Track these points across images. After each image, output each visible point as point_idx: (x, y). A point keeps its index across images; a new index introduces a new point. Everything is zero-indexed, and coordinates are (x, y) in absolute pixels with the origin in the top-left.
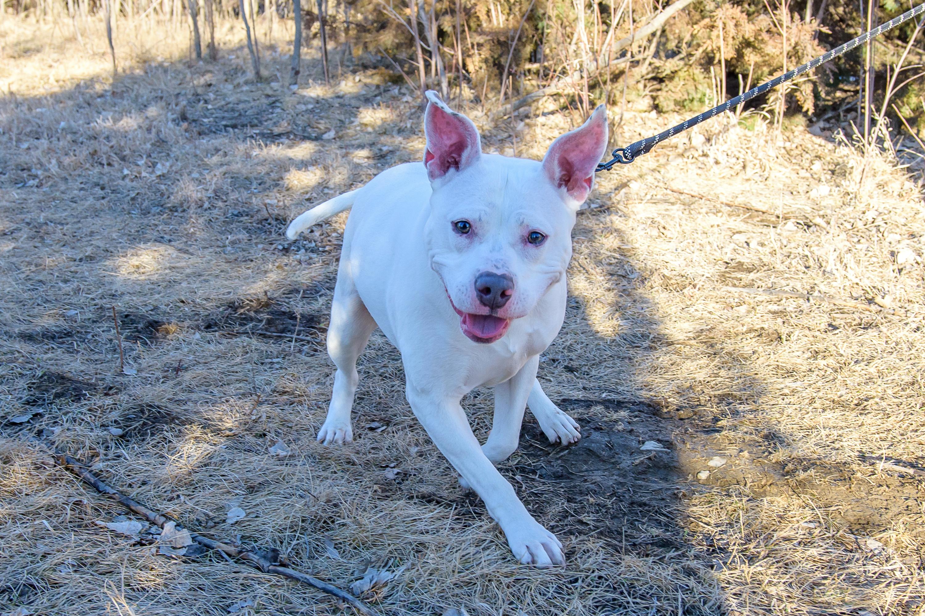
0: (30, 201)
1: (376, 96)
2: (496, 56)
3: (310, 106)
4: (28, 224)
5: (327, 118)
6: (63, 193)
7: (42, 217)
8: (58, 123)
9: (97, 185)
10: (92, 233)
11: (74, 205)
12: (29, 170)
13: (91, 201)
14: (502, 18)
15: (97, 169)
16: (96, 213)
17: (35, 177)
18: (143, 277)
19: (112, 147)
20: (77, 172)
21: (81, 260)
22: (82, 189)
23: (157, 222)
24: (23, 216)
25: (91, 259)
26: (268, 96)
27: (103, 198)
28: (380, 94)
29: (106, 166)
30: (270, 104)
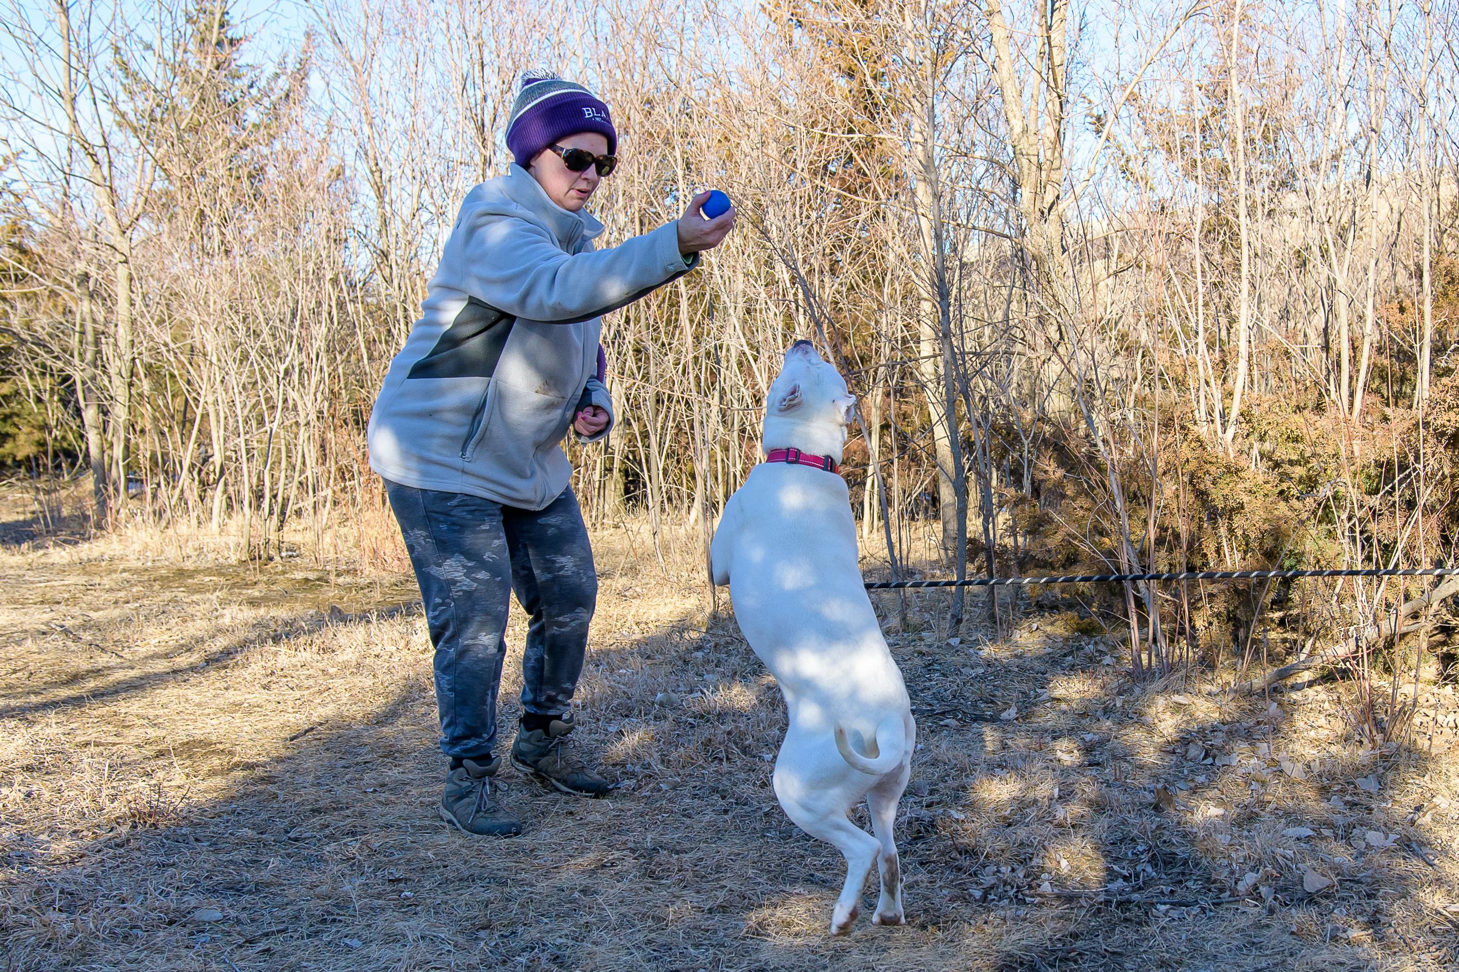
0: (629, 814)
1: (1065, 655)
2: (1231, 609)
3: (981, 671)
4: (633, 851)
5: (1004, 689)
6: (670, 800)
7: (649, 840)
8: (654, 694)
9: (715, 790)
10: (718, 869)
11: (688, 821)
12: (624, 766)
13: (709, 816)
14: (1238, 556)
15: (714, 767)
16: (719, 834)
17: (634, 775)
18: (798, 941)
19: (729, 733)
20: (688, 771)
21: (710, 911)
22: (695, 796)
23: (802, 852)
24: (625, 838)
25: (723, 909)
26: (921, 654)
27: (726, 812)
28: (1071, 653)
29: (724, 763)
30: (926, 666)
